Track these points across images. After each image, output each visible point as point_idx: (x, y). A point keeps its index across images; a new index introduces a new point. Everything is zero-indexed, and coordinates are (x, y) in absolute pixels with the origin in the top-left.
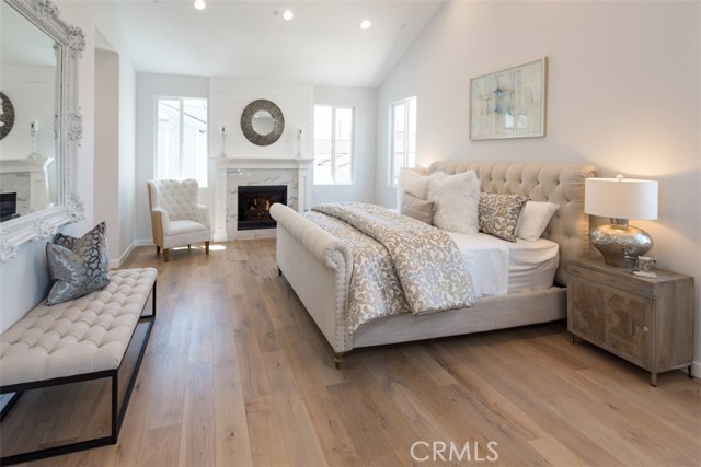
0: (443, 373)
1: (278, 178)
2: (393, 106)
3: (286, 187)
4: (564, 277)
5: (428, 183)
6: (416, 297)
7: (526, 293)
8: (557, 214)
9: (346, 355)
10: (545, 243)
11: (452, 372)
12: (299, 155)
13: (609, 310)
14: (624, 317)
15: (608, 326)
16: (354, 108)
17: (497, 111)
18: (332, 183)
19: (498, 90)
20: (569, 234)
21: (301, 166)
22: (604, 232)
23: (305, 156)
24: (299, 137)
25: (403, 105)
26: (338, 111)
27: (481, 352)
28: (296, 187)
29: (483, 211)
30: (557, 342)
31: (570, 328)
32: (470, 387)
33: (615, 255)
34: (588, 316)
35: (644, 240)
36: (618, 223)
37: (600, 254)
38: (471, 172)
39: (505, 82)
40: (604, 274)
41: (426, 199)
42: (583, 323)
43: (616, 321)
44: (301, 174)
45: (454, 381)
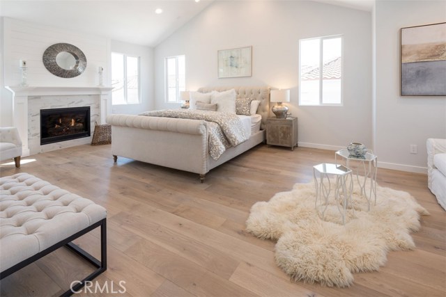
0: (242, 168)
1: (81, 101)
2: (167, 59)
3: (89, 108)
4: (263, 126)
5: (211, 96)
6: (235, 139)
7: (255, 134)
8: (260, 105)
9: (207, 174)
10: (257, 115)
11: (244, 167)
12: (101, 84)
13: (280, 132)
14: (284, 133)
15: (280, 137)
16: (139, 57)
17: (231, 65)
18: (125, 103)
19: (231, 57)
20: (264, 111)
21: (103, 93)
22: (277, 107)
23: (105, 85)
24: (100, 73)
25: (174, 59)
26: (128, 58)
27: (247, 158)
28: (98, 107)
29: (237, 106)
30: (264, 148)
31: (268, 143)
32: (254, 168)
33: (279, 114)
34: (273, 136)
35: (287, 108)
36: (280, 104)
37: (275, 115)
38: (233, 90)
39: (234, 54)
40: (278, 121)
41: (210, 103)
42: (272, 139)
43: (282, 135)
44: (102, 98)
45: (248, 169)
